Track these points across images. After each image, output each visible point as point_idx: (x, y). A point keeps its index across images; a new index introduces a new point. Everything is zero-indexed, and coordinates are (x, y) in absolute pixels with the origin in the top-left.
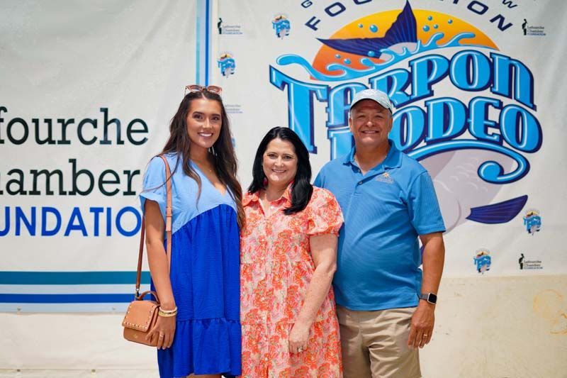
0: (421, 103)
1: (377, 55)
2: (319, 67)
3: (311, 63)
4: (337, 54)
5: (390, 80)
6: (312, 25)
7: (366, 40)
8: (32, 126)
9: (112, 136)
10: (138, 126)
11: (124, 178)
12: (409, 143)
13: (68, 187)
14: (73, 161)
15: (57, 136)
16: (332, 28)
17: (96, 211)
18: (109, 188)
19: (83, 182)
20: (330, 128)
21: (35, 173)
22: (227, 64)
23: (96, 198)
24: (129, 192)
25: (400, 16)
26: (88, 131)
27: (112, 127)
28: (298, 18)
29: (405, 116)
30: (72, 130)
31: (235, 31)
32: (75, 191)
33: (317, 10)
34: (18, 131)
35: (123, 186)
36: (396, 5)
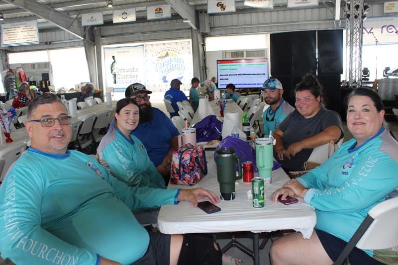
6: (156, 55)
7: (163, 57)
28: (154, 54)
29: (168, 66)
33: (157, 53)
36: (166, 52)
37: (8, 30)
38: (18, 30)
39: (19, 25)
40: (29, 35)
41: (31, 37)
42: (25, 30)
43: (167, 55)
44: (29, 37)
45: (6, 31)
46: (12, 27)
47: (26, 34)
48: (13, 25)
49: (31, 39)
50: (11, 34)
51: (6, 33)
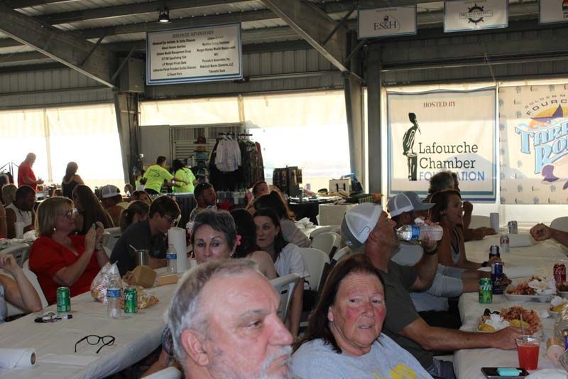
0: (565, 137)
1: (550, 122)
2: (531, 126)
3: (528, 124)
4: (537, 122)
5: (554, 130)
6: (528, 114)
7: (547, 118)
8: (443, 148)
9: (467, 150)
10: (475, 147)
11: (471, 163)
12: (561, 150)
13: (455, 166)
14: (456, 158)
15: (451, 151)
16: (535, 114)
17: (463, 173)
18: (466, 166)
19: (459, 164)
20: (535, 146)
21: (445, 162)
22: (502, 127)
23: (463, 169)
24: (472, 167)
25: (558, 110)
26: (460, 149)
27: (467, 148)
28: (524, 112)
29: (559, 141)
30: (455, 149)
31: (504, 116)
32: (457, 167)
33: (530, 109)
34: (439, 149)
35: (471, 165)
36: (556, 106)
37: (166, 45)
38: (189, 46)
39: (193, 34)
40: (216, 58)
41: (221, 63)
42: (208, 47)
43: (559, 113)
44: (217, 63)
45: (159, 49)
46: (175, 40)
47: (210, 55)
48: (177, 36)
49: (222, 68)
50: (172, 56)
51: (158, 54)
